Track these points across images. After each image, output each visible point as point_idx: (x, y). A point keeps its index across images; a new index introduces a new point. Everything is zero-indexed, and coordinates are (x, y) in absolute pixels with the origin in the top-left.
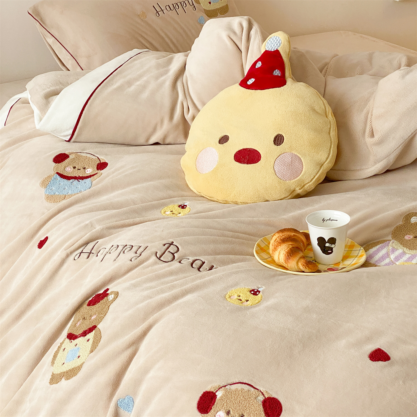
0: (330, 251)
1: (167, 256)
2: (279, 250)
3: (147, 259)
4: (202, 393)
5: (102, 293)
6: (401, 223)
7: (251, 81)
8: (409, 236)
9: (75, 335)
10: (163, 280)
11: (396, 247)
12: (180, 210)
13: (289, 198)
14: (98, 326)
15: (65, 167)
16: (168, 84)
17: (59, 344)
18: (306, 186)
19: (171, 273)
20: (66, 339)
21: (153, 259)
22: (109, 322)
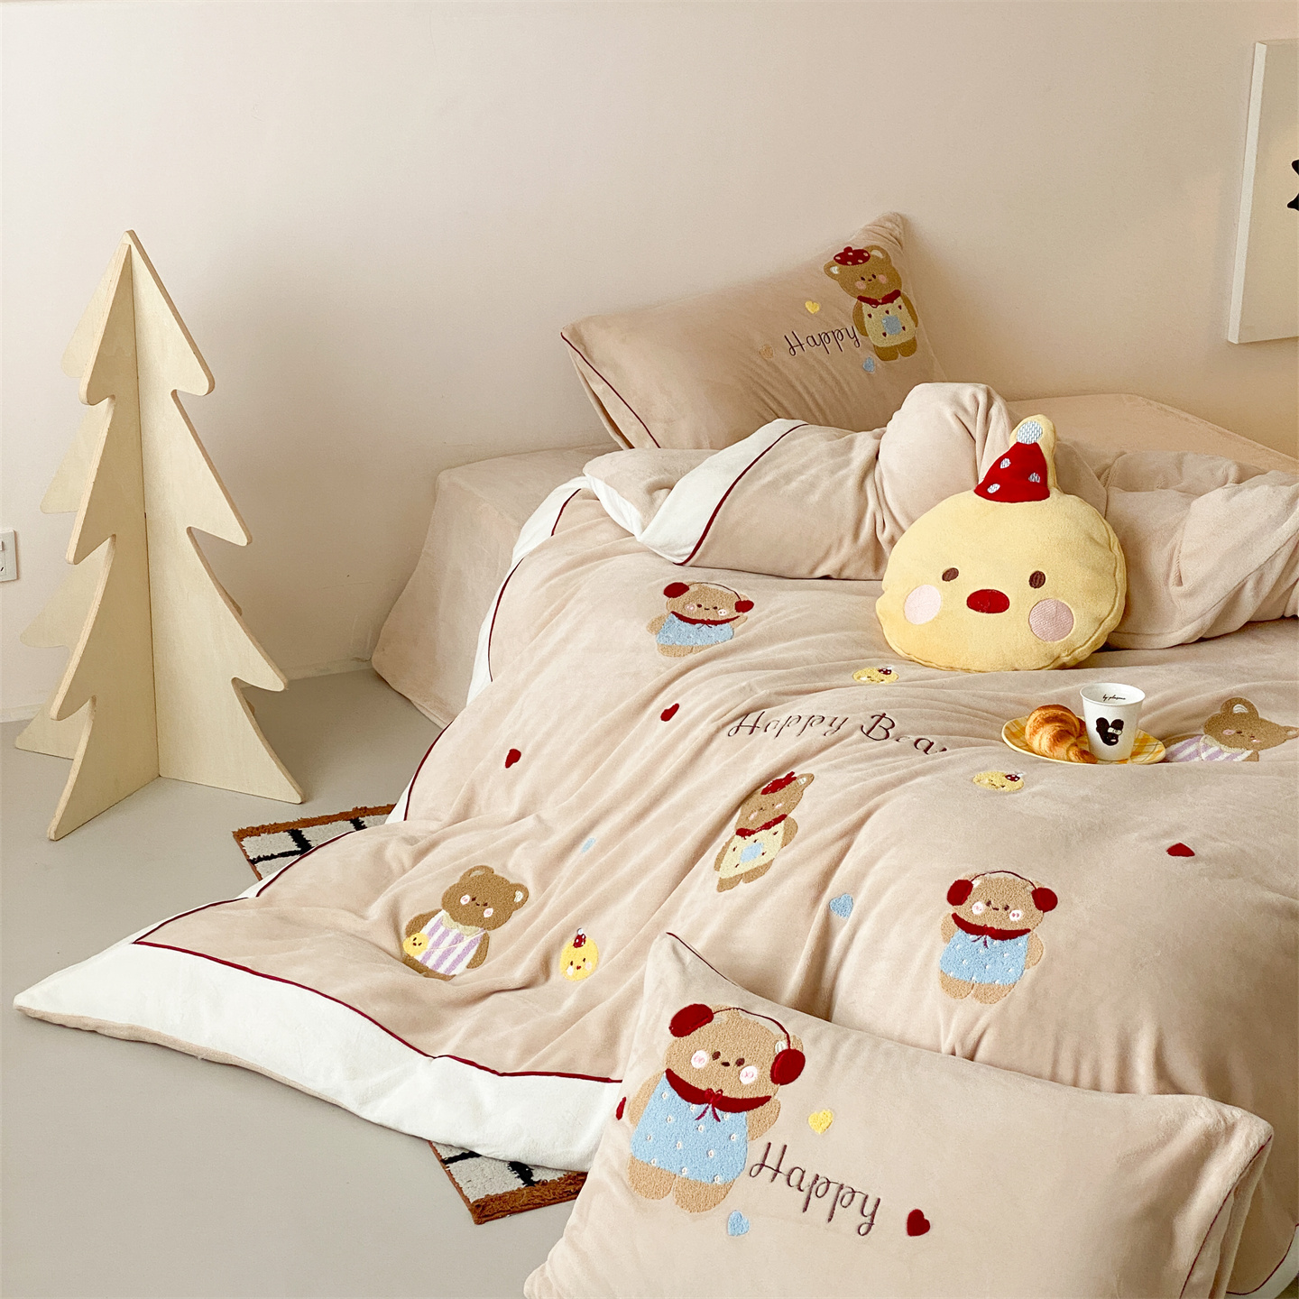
0: (1114, 741)
1: (878, 732)
2: (1041, 733)
3: (850, 734)
4: (954, 882)
5: (784, 779)
6: (1219, 712)
7: (994, 488)
8: (1230, 731)
9: (749, 830)
10: (877, 762)
11: (1209, 744)
12: (882, 675)
13: (1051, 666)
14: (791, 815)
15: (685, 604)
16: (852, 482)
17: (724, 844)
18: (1077, 652)
19: (887, 754)
20: (735, 836)
21: (858, 734)
22: (807, 809)
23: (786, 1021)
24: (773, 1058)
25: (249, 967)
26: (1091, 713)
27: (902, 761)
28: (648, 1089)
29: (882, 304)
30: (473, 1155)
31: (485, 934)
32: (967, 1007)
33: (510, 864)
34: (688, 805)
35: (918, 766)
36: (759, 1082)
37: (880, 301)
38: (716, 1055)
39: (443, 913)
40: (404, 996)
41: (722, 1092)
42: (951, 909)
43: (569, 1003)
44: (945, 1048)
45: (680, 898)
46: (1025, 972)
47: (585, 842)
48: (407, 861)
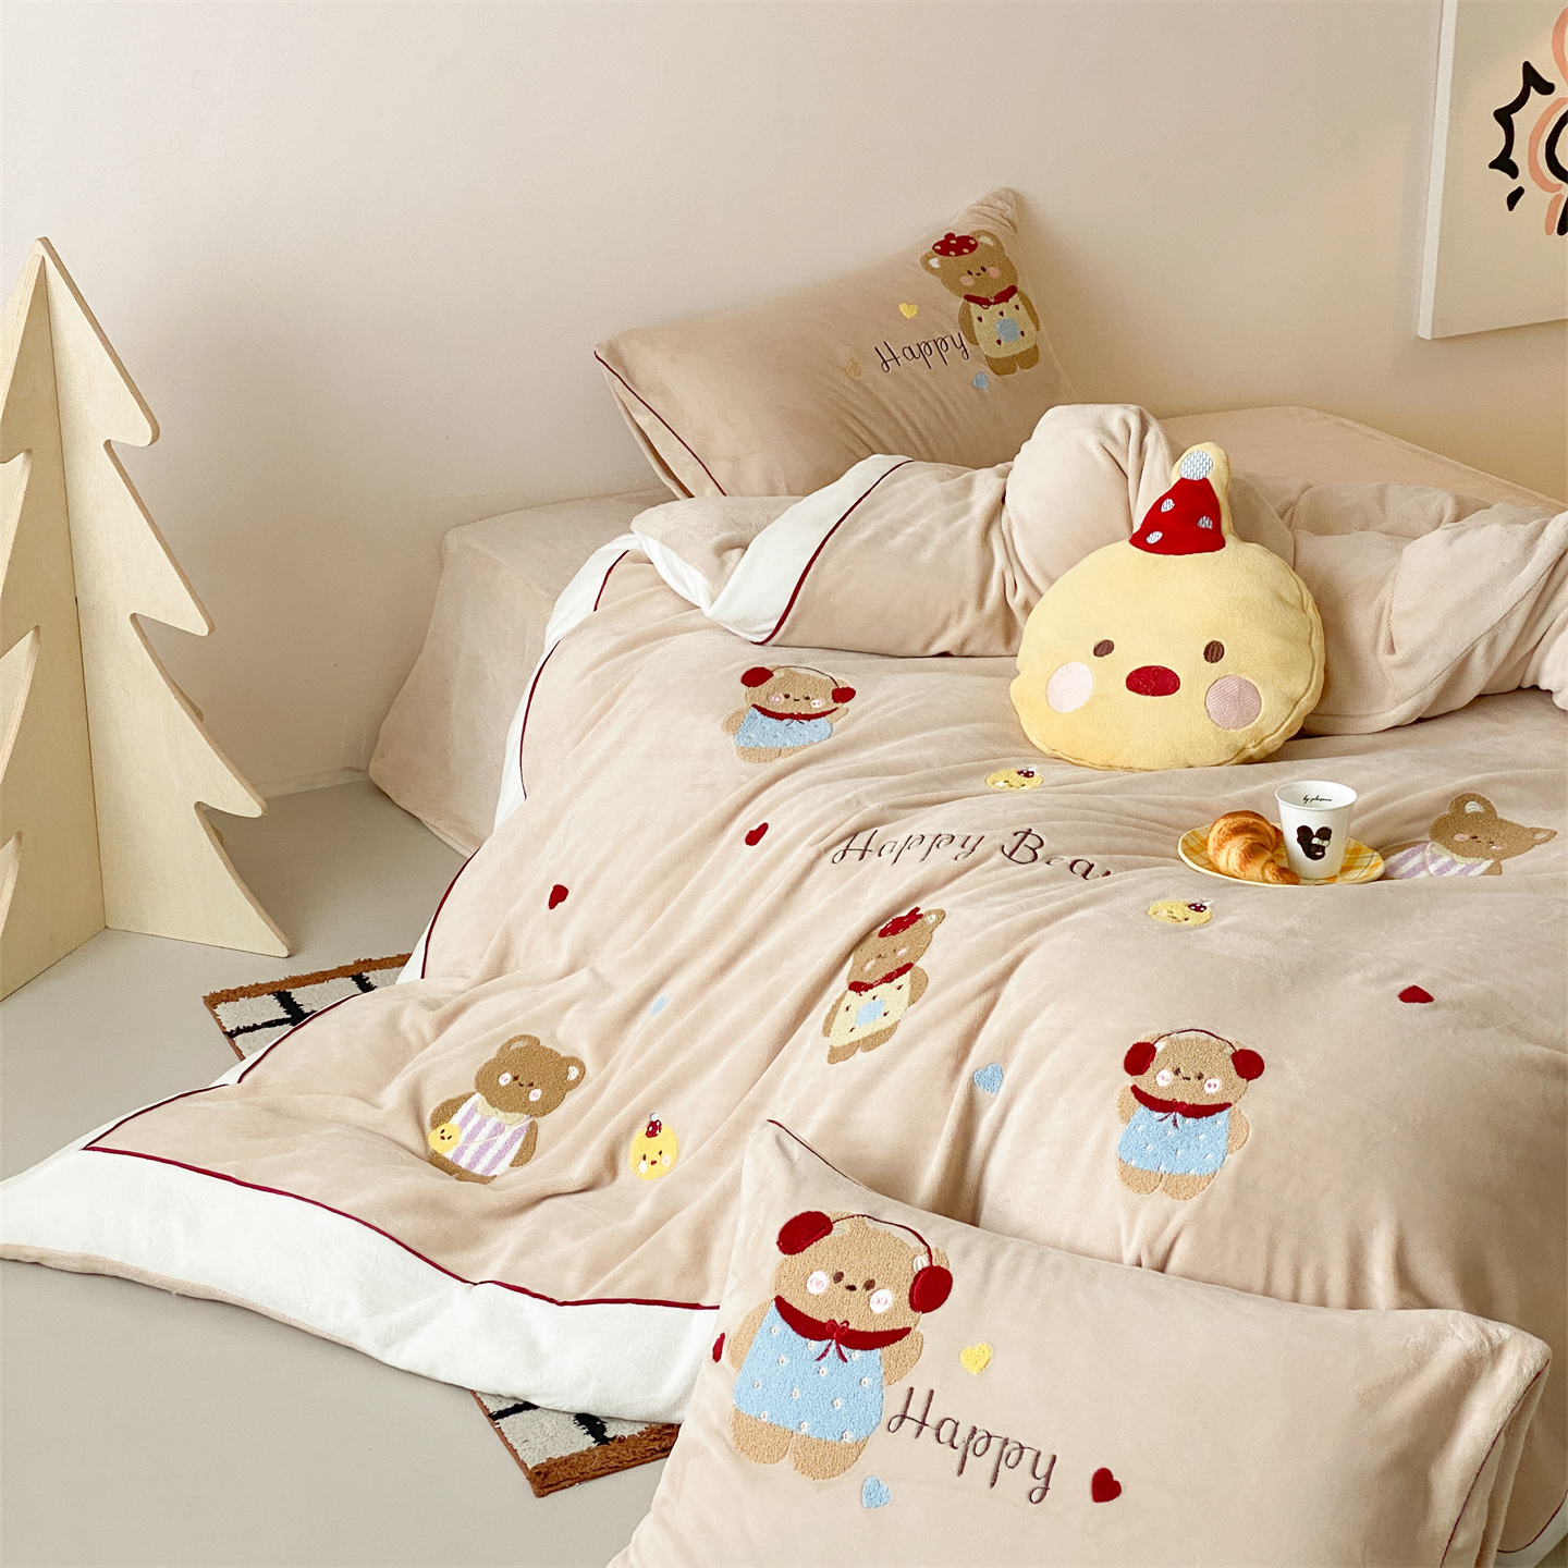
0: (1320, 854)
1: (1024, 854)
2: (1228, 847)
3: (987, 857)
5: (907, 916)
6: (1447, 812)
7: (1154, 538)
8: (1462, 836)
9: (866, 983)
10: (1022, 892)
11: (1438, 853)
12: (1022, 779)
13: (1233, 762)
14: (918, 964)
15: (769, 694)
16: (973, 533)
17: (834, 1002)
18: (1266, 741)
19: (1036, 881)
20: (848, 991)
21: (998, 857)
22: (938, 955)
23: (926, 1231)
24: (911, 1279)
25: (234, 1176)
26: (1290, 820)
27: (1055, 889)
28: (753, 1322)
29: (995, 303)
30: (528, 1406)
31: (533, 1124)
32: (1155, 1204)
33: (560, 1032)
34: (786, 952)
35: (1077, 897)
36: (895, 1309)
37: (992, 300)
38: (838, 1277)
39: (478, 1097)
40: (434, 1206)
41: (848, 1324)
42: (1130, 1080)
43: (643, 1209)
44: (1128, 1256)
45: (781, 1071)
46: (1227, 1158)
48: (428, 1032)
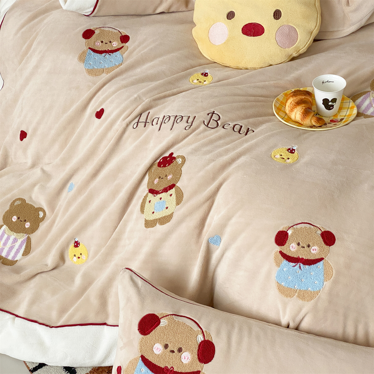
0: (332, 108)
1: (213, 124)
2: (295, 111)
3: (198, 127)
4: (277, 232)
5: (168, 157)
9: (156, 190)
15: (94, 42)
17: (143, 197)
18: (300, 51)
19: (220, 138)
20: (149, 193)
21: (203, 127)
22: (186, 181)
23: (199, 320)
24: (197, 346)
26: (319, 95)
30: (44, 365)
31: (28, 237)
32: (294, 302)
33: (33, 197)
34: (119, 169)
38: (166, 346)
39: (5, 227)
41: (173, 368)
42: (278, 248)
43: (78, 280)
44: (284, 321)
45: (125, 225)
46: (324, 284)
47: (69, 185)
